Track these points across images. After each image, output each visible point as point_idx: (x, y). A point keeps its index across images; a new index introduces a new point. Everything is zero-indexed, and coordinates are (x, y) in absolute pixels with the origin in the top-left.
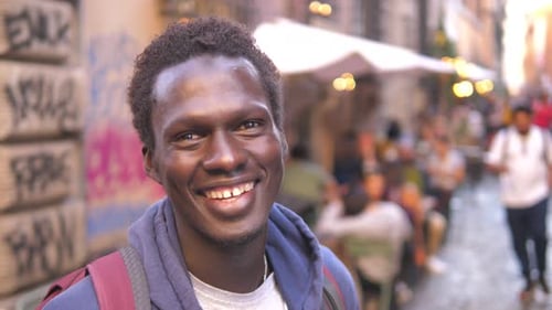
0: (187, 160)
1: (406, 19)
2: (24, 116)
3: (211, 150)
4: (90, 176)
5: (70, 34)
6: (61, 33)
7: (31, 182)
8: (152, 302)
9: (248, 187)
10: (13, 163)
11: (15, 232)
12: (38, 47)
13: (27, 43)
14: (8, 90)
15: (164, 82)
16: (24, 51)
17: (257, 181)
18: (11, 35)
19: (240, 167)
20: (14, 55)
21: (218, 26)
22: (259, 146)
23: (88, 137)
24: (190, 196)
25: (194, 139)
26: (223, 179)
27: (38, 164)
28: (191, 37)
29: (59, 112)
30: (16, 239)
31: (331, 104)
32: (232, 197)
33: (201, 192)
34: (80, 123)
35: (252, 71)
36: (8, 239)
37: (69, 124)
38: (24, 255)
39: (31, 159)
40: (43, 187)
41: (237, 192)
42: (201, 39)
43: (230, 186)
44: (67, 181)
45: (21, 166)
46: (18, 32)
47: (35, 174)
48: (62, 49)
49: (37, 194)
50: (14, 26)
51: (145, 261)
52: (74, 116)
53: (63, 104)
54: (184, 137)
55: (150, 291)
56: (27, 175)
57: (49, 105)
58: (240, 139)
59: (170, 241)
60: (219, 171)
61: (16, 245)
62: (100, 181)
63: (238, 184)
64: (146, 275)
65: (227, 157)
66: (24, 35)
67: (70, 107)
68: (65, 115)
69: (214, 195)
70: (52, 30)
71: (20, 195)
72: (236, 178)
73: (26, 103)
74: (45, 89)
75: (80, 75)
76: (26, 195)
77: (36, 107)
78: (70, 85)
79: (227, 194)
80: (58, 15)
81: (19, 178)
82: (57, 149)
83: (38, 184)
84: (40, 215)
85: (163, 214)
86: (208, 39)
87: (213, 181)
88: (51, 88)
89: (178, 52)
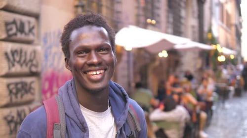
0: (81, 61)
1: (193, 27)
2: (13, 65)
3: (90, 58)
4: (44, 92)
5: (35, 31)
6: (31, 30)
7: (16, 94)
8: (65, 113)
9: (102, 71)
10: (8, 86)
11: (8, 116)
12: (20, 36)
13: (15, 34)
14: (6, 54)
15: (74, 34)
16: (14, 38)
17: (105, 70)
18: (8, 31)
19: (99, 64)
20: (9, 39)
21: (94, 16)
22: (106, 58)
23: (43, 76)
24: (82, 74)
25: (84, 54)
26: (93, 68)
27: (19, 86)
28: (85, 19)
29: (29, 64)
30: (9, 118)
31: (157, 63)
32: (96, 74)
33: (85, 73)
34: (39, 69)
35: (105, 32)
36: (5, 118)
37: (34, 69)
38: (13, 125)
39: (16, 84)
40: (22, 96)
41: (98, 73)
42: (88, 20)
43: (96, 70)
44: (33, 94)
45: (12, 87)
46: (11, 29)
47: (18, 91)
48: (31, 37)
49: (19, 100)
50: (9, 27)
51: (63, 100)
52: (36, 66)
53: (31, 61)
54: (81, 53)
55: (65, 110)
56: (14, 91)
57: (25, 61)
58: (100, 55)
59: (73, 93)
60: (92, 65)
61: (9, 121)
62: (48, 95)
63: (98, 70)
64: (63, 104)
65: (95, 60)
66: (14, 30)
67: (34, 62)
68: (32, 65)
69: (90, 73)
70: (27, 29)
71: (11, 99)
72: (97, 68)
73: (14, 60)
74: (23, 54)
75: (39, 48)
76: (14, 100)
77: (19, 62)
78: (35, 52)
79: (94, 73)
80: (29, 23)
81: (11, 92)
82: (28, 80)
83: (19, 95)
84: (20, 108)
85: (71, 83)
86: (91, 20)
87: (90, 68)
88: (26, 53)
89: (80, 24)
